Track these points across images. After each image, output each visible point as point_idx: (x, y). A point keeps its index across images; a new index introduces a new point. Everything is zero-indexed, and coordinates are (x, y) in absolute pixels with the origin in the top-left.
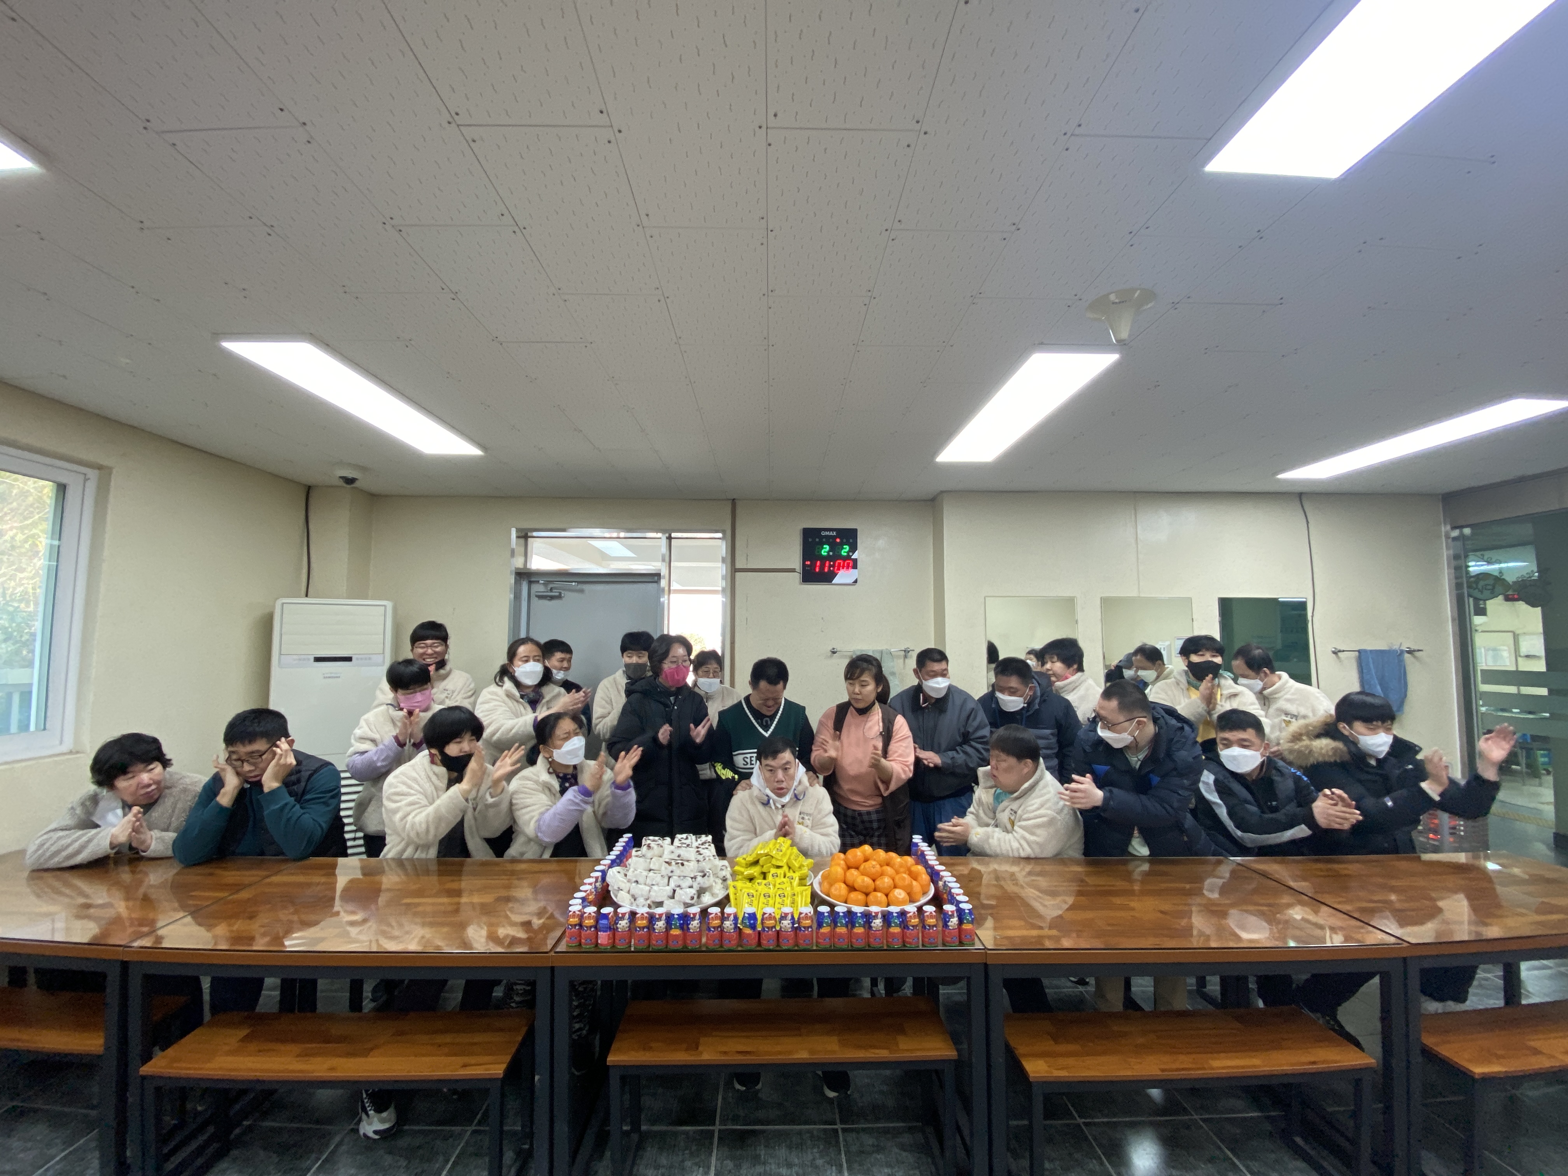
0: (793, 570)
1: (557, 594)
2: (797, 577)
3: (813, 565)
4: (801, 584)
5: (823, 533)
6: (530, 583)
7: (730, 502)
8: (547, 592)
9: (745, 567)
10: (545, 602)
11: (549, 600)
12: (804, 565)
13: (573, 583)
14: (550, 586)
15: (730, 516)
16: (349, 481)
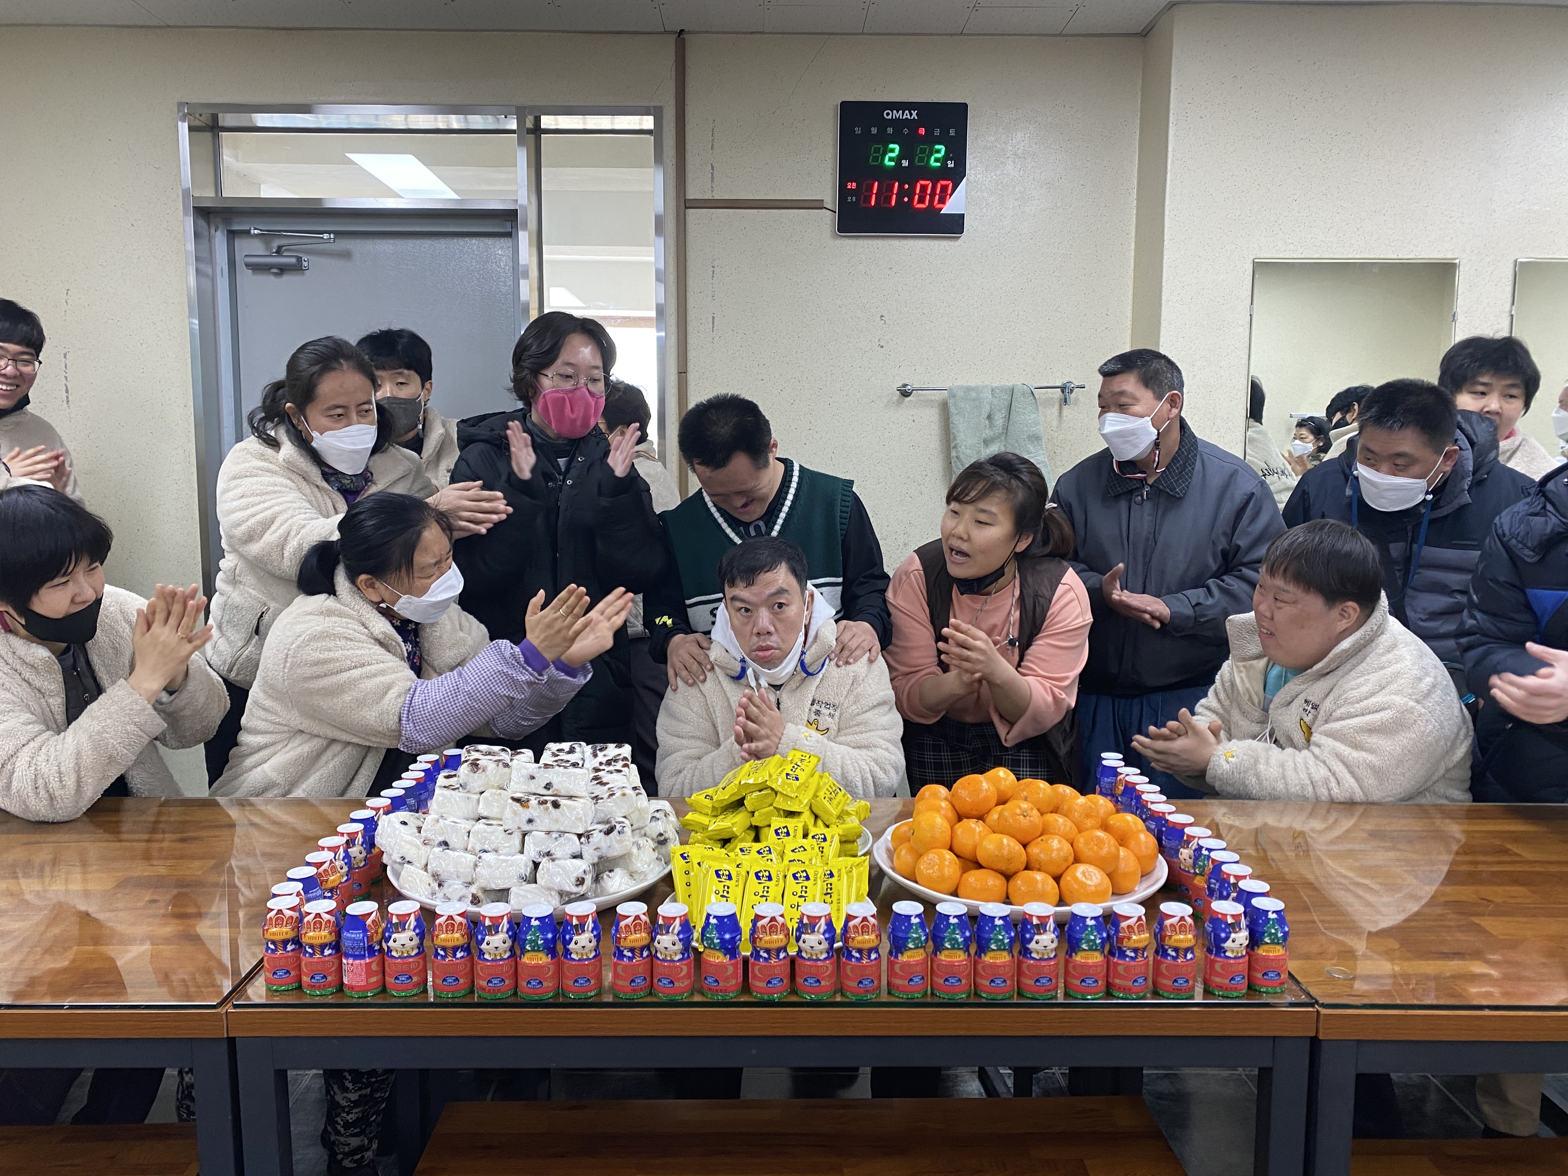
0: (817, 205)
1: (292, 261)
2: (827, 219)
3: (863, 192)
4: (835, 236)
5: (889, 115)
6: (232, 234)
7: (673, 37)
8: (270, 256)
9: (708, 196)
10: (268, 280)
11: (275, 274)
12: (843, 192)
13: (326, 236)
14: (276, 243)
15: (673, 73)
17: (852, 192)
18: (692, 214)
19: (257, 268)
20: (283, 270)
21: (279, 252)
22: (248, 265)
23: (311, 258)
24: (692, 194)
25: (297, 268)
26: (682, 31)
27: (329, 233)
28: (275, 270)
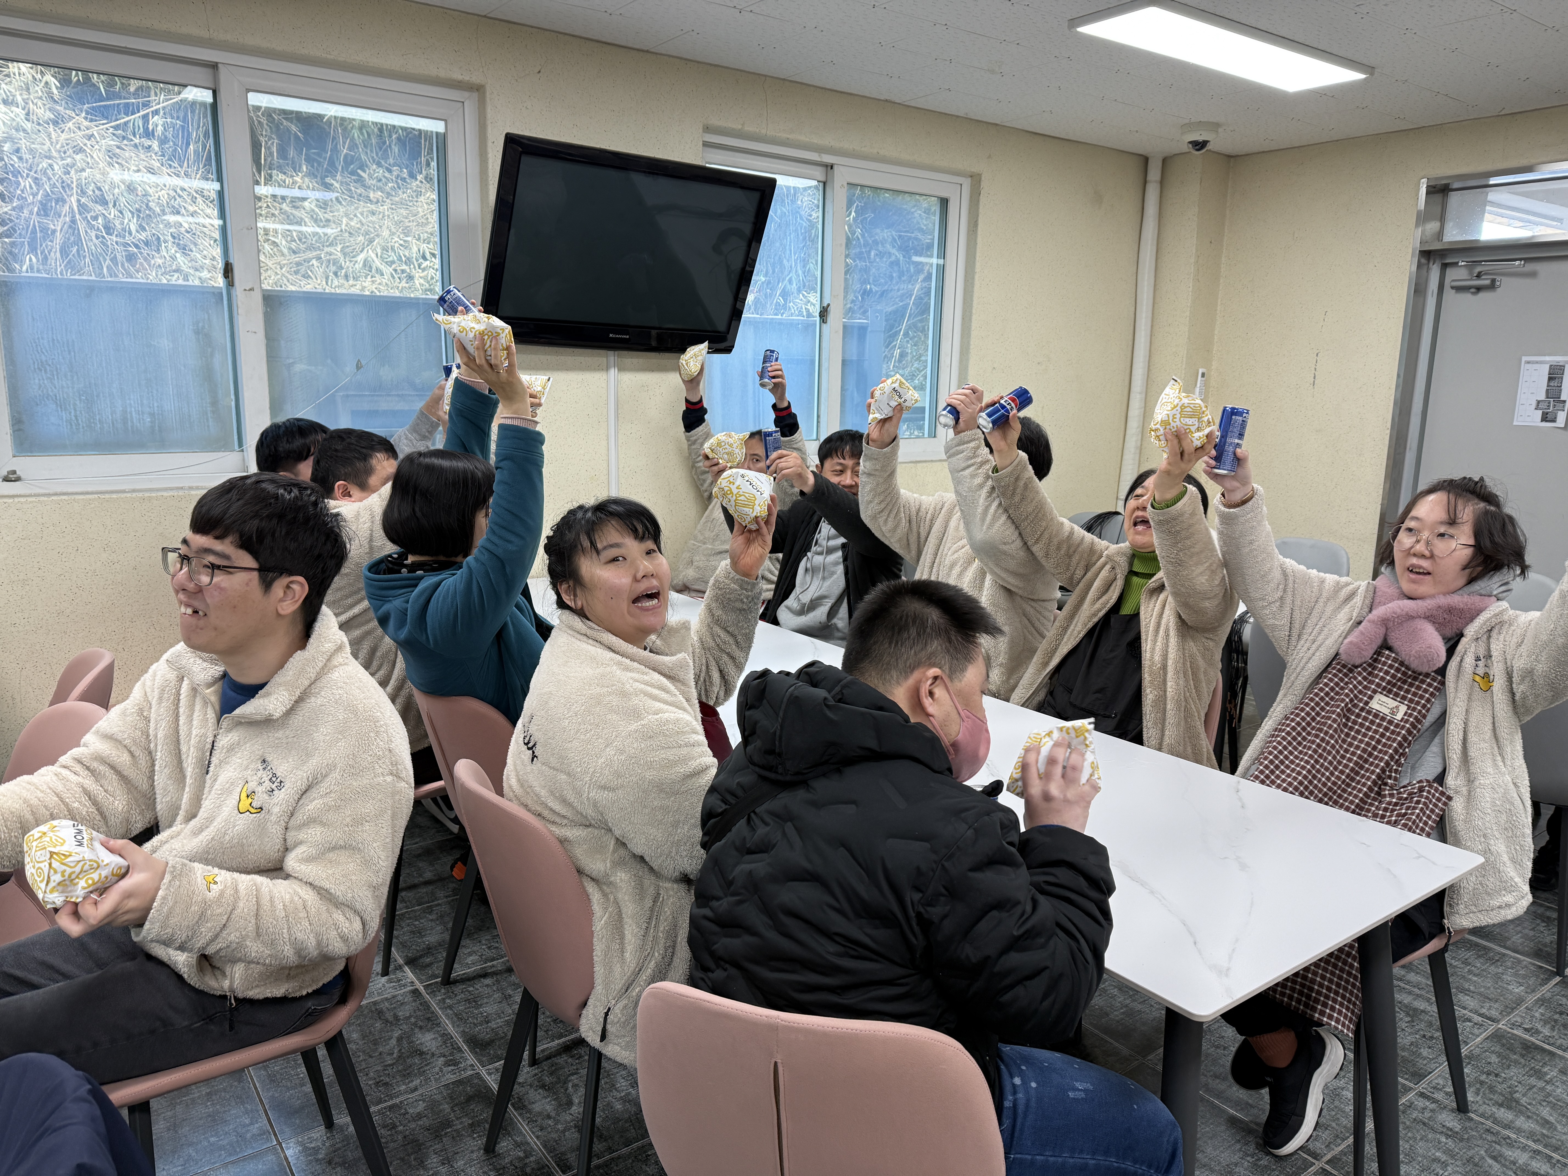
1: (1488, 282)
6: (1445, 266)
8: (1471, 280)
10: (1467, 298)
11: (1473, 293)
13: (1517, 263)
14: (1478, 269)
16: (1199, 145)
19: (1459, 289)
20: (1479, 289)
21: (1479, 276)
22: (1452, 288)
23: (1504, 279)
25: (1492, 286)
27: (1520, 260)
28: (1473, 290)
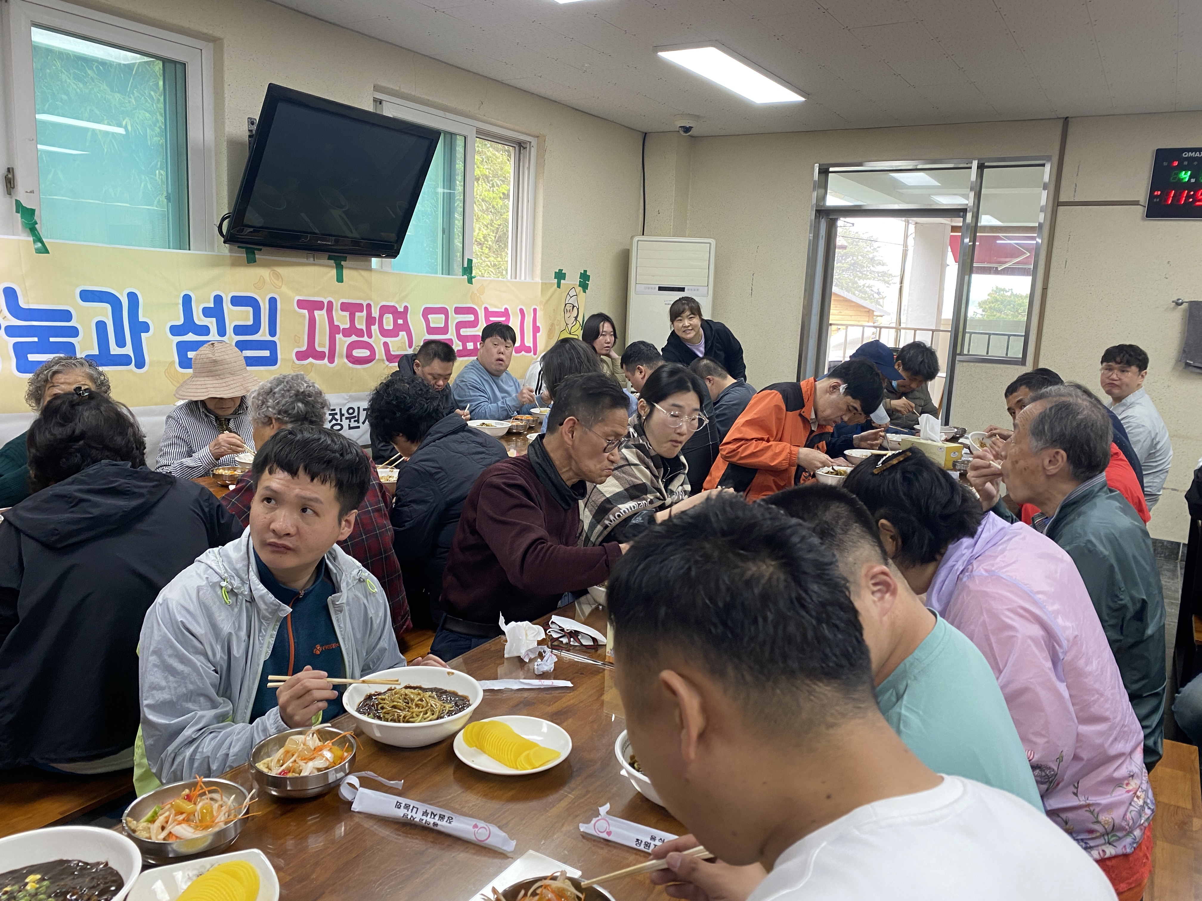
0: (1136, 203)
2: (1140, 211)
3: (1164, 196)
4: (1143, 219)
5: (1185, 155)
6: (828, 221)
7: (1062, 121)
9: (1072, 200)
12: (1152, 196)
15: (1060, 139)
16: (687, 130)
17: (1157, 196)
18: (1061, 208)
24: (1062, 199)
26: (1067, 117)
